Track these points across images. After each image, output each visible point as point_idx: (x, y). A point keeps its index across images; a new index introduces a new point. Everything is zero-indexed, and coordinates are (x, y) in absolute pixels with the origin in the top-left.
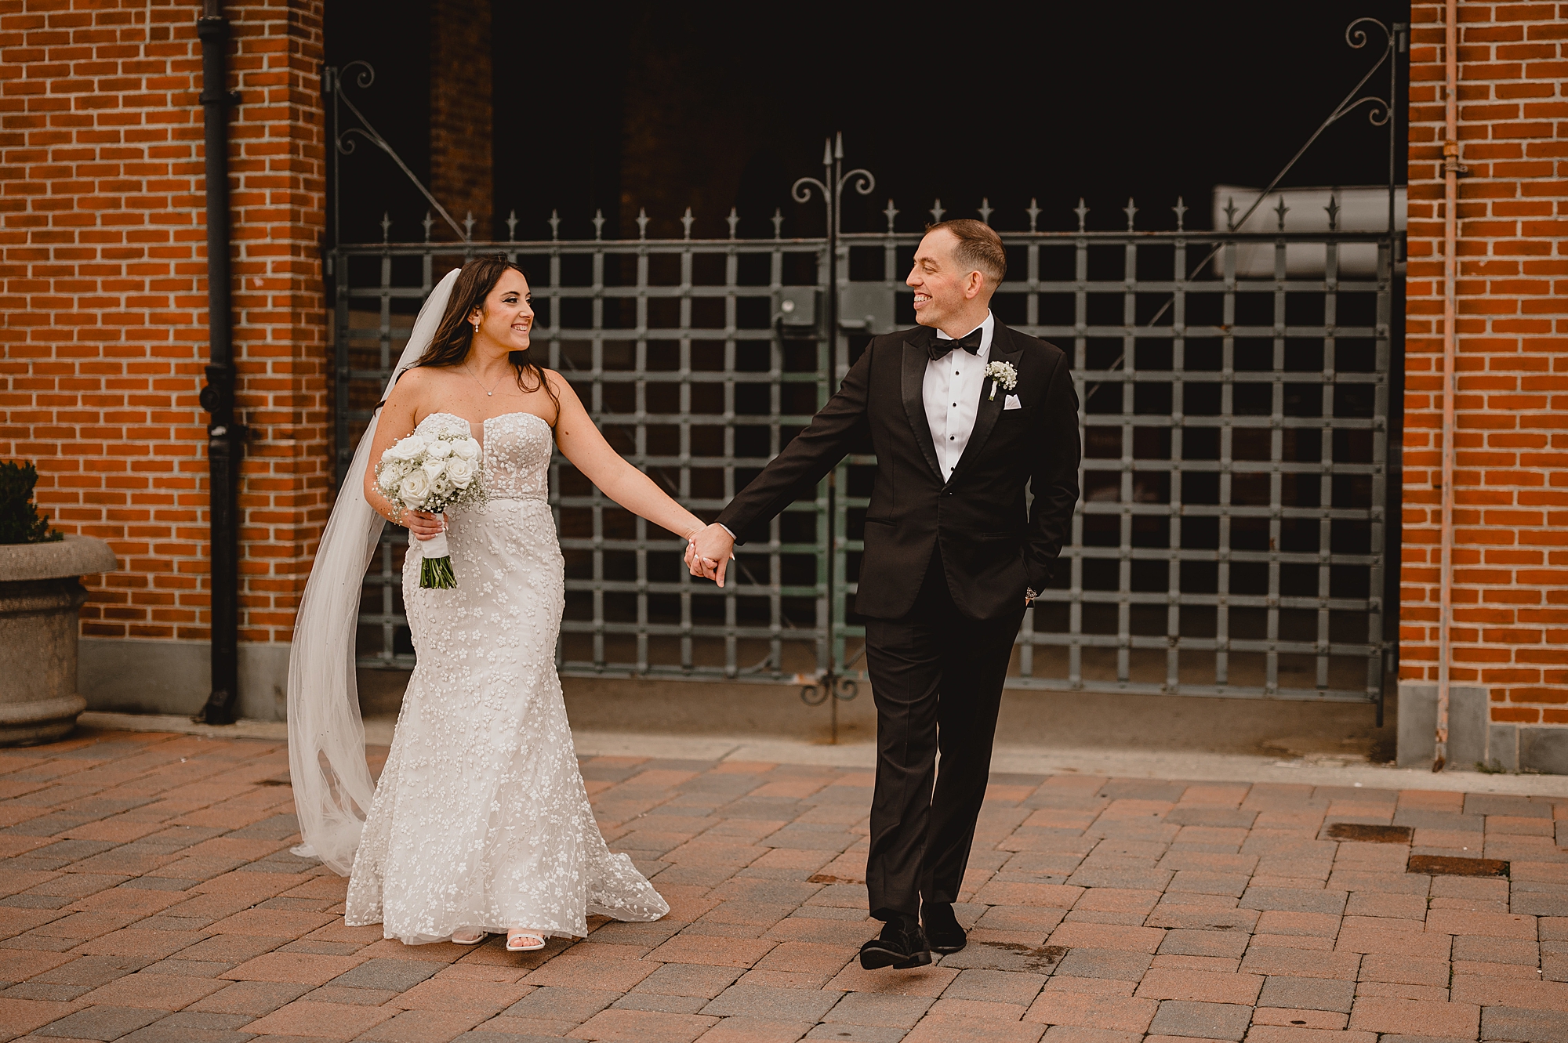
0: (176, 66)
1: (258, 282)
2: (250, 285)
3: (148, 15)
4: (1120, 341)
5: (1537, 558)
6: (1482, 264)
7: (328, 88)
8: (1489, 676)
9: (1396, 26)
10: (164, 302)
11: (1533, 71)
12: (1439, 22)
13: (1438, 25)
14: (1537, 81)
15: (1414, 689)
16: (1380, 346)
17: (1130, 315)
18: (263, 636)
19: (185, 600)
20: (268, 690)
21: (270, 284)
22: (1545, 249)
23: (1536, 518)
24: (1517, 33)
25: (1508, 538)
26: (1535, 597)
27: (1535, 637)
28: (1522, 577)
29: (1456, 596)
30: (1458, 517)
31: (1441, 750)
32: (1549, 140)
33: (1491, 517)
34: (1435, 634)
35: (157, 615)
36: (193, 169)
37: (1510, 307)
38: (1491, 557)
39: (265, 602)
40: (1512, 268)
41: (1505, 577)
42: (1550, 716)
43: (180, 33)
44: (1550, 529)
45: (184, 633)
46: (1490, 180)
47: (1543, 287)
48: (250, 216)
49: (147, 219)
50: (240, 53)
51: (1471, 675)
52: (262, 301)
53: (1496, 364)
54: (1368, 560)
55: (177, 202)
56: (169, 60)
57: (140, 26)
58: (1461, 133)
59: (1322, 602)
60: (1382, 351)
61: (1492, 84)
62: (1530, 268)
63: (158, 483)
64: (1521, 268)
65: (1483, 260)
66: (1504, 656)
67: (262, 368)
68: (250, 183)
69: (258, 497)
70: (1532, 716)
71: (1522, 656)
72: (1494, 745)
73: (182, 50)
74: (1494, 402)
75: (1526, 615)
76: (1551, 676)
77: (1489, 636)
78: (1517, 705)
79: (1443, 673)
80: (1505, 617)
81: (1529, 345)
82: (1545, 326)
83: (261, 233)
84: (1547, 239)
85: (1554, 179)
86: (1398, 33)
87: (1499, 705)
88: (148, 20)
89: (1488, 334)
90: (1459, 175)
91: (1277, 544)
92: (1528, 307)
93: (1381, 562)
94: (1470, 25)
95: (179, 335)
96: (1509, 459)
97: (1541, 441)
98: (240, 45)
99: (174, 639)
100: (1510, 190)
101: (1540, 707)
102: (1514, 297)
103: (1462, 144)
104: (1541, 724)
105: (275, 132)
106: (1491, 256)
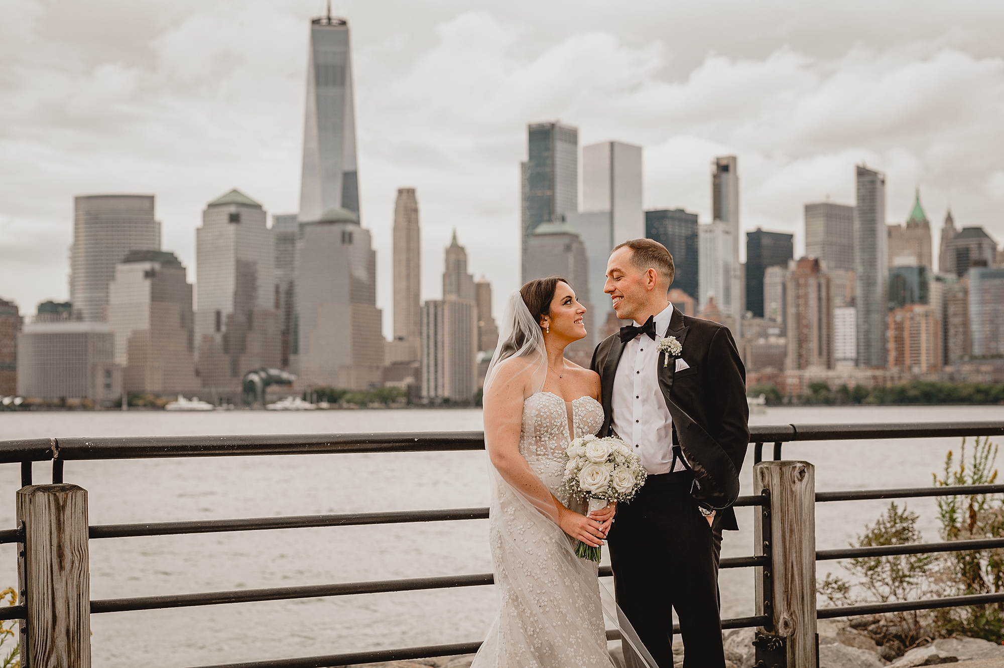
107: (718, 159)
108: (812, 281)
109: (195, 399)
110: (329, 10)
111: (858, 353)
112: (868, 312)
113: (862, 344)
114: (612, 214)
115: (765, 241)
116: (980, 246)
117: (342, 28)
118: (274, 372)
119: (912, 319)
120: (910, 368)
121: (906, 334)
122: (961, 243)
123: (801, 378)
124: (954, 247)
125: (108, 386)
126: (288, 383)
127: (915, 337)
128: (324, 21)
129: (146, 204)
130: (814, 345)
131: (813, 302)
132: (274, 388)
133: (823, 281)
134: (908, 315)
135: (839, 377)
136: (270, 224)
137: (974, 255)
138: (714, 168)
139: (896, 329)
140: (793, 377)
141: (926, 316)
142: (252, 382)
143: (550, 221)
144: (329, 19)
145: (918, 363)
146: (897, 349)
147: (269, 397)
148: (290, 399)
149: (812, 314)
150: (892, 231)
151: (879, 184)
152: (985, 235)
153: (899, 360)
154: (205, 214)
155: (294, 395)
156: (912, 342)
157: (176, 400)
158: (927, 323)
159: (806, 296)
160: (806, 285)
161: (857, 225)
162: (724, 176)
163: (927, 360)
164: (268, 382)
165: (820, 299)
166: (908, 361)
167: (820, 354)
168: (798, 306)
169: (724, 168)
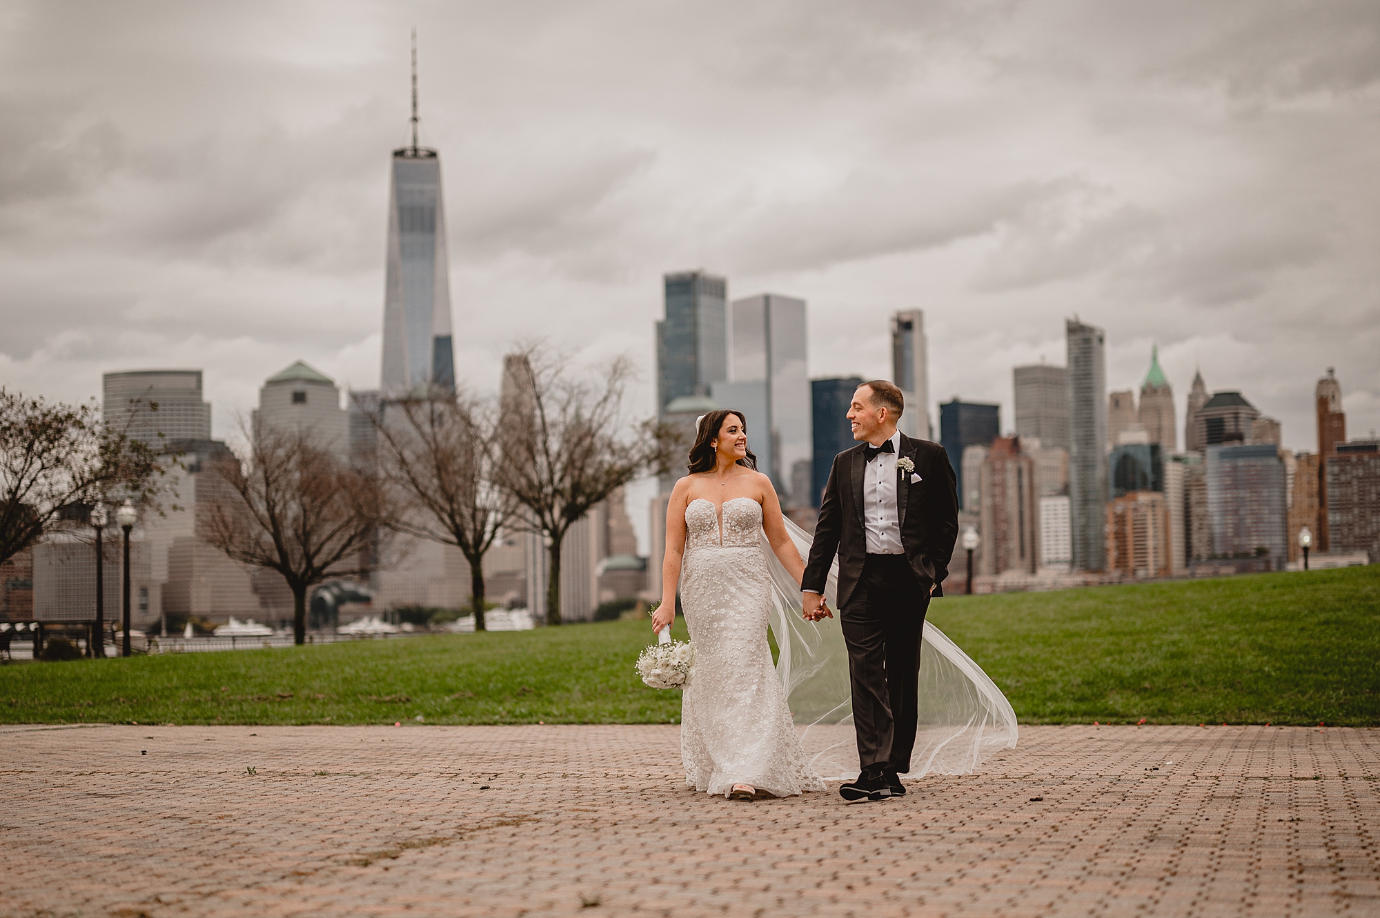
107: (899, 314)
108: (1011, 465)
109: (250, 622)
110: (415, 139)
111: (1074, 553)
112: (1085, 501)
113: (1078, 542)
114: (768, 385)
115: (964, 415)
116: (1236, 417)
117: (430, 161)
118: (348, 586)
119: (1135, 510)
120: (1134, 571)
121: (1129, 529)
122: (1215, 412)
123: (993, 585)
124: (1204, 418)
125: (144, 607)
126: (366, 600)
127: (1141, 533)
128: (409, 153)
129: (192, 381)
130: (1014, 544)
131: (1012, 492)
132: (349, 607)
133: (1024, 465)
134: (1131, 505)
135: (1041, 584)
136: (344, 403)
137: (1230, 427)
138: (895, 326)
139: (1116, 523)
140: (984, 584)
141: (1153, 506)
142: (322, 600)
143: (691, 394)
144: (415, 150)
145: (1144, 564)
146: (1118, 548)
147: (342, 618)
148: (366, 620)
149: (1012, 506)
150: (1118, 400)
151: (1095, 342)
152: (1244, 403)
153: (1121, 562)
154: (264, 393)
155: (372, 615)
156: (1137, 539)
157: (227, 623)
158: (1154, 515)
159: (1003, 485)
160: (1003, 470)
161: (1070, 394)
162: (907, 335)
163: (1155, 561)
164: (340, 600)
165: (1020, 487)
166: (1132, 563)
167: (1022, 554)
168: (994, 496)
169: (905, 326)
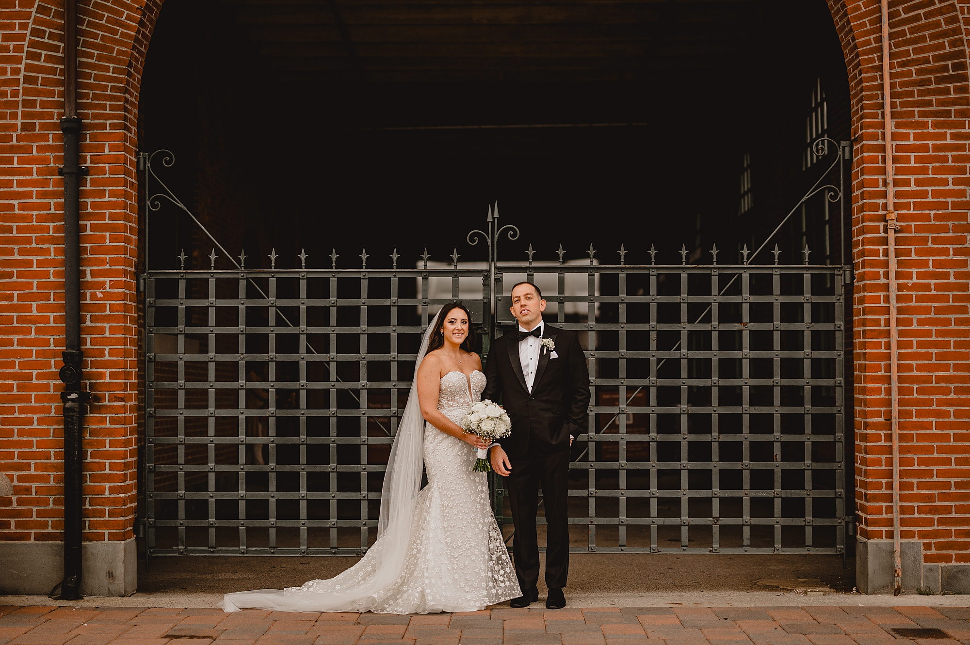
0: (40, 149)
1: (99, 295)
2: (94, 297)
3: (20, 114)
4: (678, 333)
5: (948, 462)
6: (910, 285)
7: (142, 167)
8: (922, 535)
9: (843, 143)
10: (29, 309)
11: (936, 171)
12: (880, 140)
13: (880, 142)
14: (939, 177)
15: (877, 544)
16: (838, 335)
17: (684, 317)
18: (100, 537)
19: (40, 514)
20: (103, 575)
21: (108, 296)
22: (947, 276)
23: (946, 438)
24: (925, 148)
25: (930, 450)
26: (948, 485)
27: (948, 509)
28: (940, 474)
29: (903, 486)
30: (902, 438)
31: (898, 582)
32: (946, 211)
33: (920, 437)
34: (890, 510)
35: (18, 525)
36: (53, 218)
37: (927, 310)
38: (921, 462)
39: (102, 513)
40: (927, 287)
41: (929, 474)
42: (960, 558)
43: (43, 127)
44: (955, 444)
45: (38, 537)
46: (913, 235)
47: (946, 299)
48: (94, 250)
49: (16, 251)
50: (88, 141)
51: (911, 535)
52: (102, 308)
53: (920, 345)
54: (835, 466)
55: (39, 240)
56: (35, 145)
57: (13, 122)
58: (897, 206)
59: (808, 493)
60: (839, 338)
61: (912, 178)
62: (938, 287)
63: (21, 433)
64: (933, 287)
65: (910, 282)
66: (930, 522)
67: (102, 353)
68: (94, 228)
69: (97, 441)
70: (948, 558)
71: (941, 522)
72: (926, 577)
73: (45, 138)
74: (919, 368)
75: (943, 497)
76: (959, 534)
77: (921, 510)
78: (939, 552)
79: (897, 534)
80: (930, 498)
81: (939, 333)
82: (948, 322)
83: (103, 262)
84: (948, 270)
85: (950, 234)
86: (844, 147)
87: (928, 552)
88: (19, 118)
89: (915, 327)
90: (896, 231)
91: (779, 457)
92: (938, 310)
93: (843, 467)
94: (898, 143)
95: (38, 331)
96: (929, 402)
97: (947, 391)
98: (88, 136)
99: (32, 541)
100: (925, 240)
101: (953, 553)
102: (929, 304)
103: (896, 212)
104: (953, 563)
105: (113, 194)
106: (915, 280)
